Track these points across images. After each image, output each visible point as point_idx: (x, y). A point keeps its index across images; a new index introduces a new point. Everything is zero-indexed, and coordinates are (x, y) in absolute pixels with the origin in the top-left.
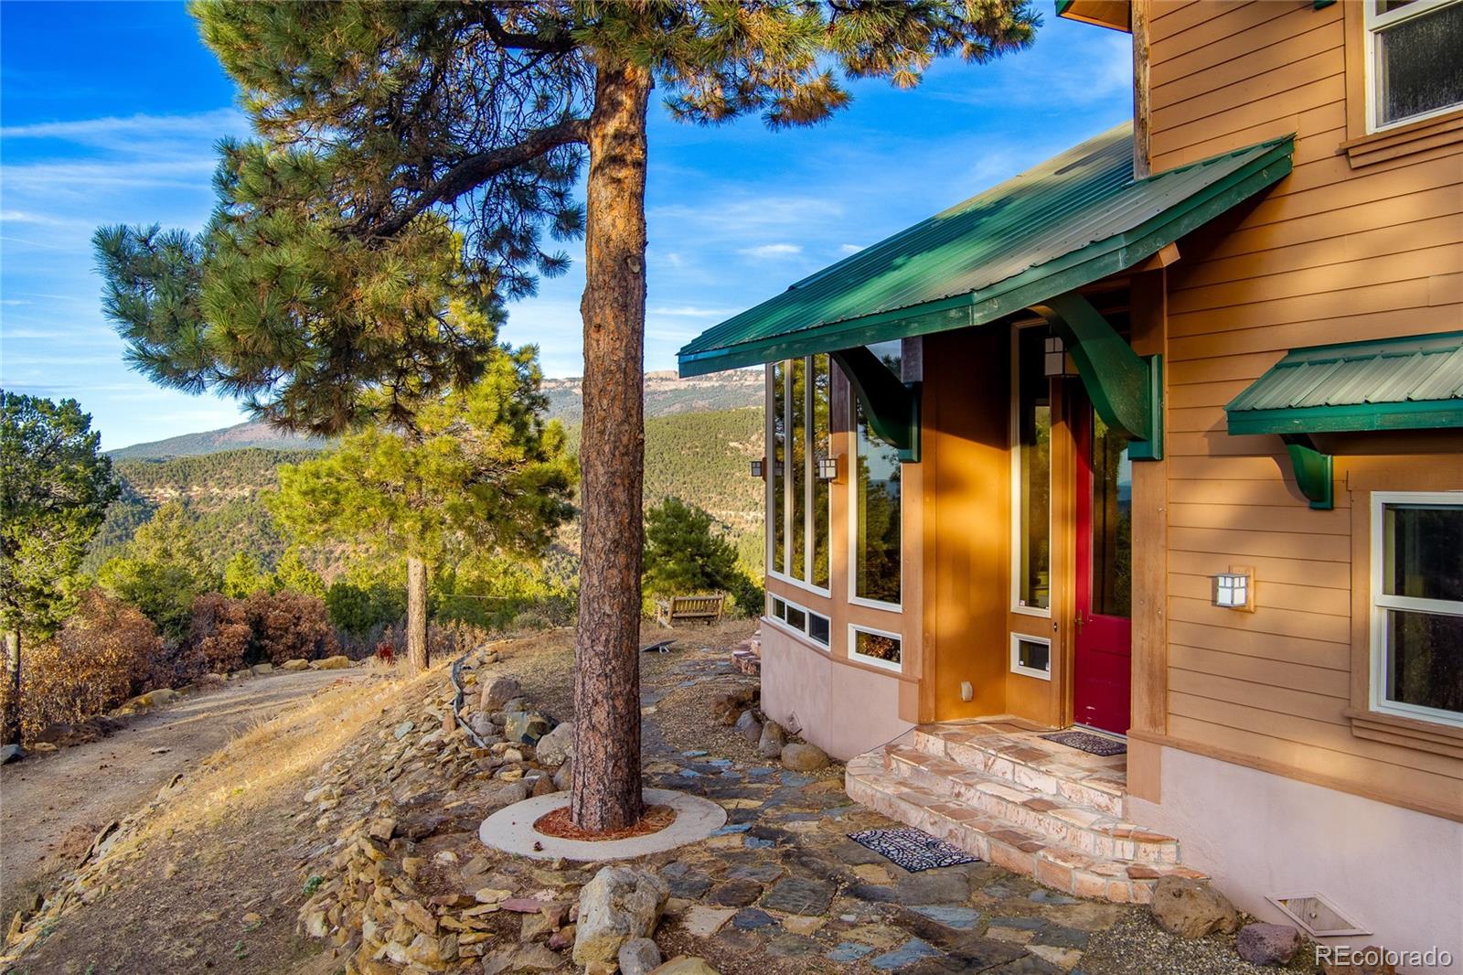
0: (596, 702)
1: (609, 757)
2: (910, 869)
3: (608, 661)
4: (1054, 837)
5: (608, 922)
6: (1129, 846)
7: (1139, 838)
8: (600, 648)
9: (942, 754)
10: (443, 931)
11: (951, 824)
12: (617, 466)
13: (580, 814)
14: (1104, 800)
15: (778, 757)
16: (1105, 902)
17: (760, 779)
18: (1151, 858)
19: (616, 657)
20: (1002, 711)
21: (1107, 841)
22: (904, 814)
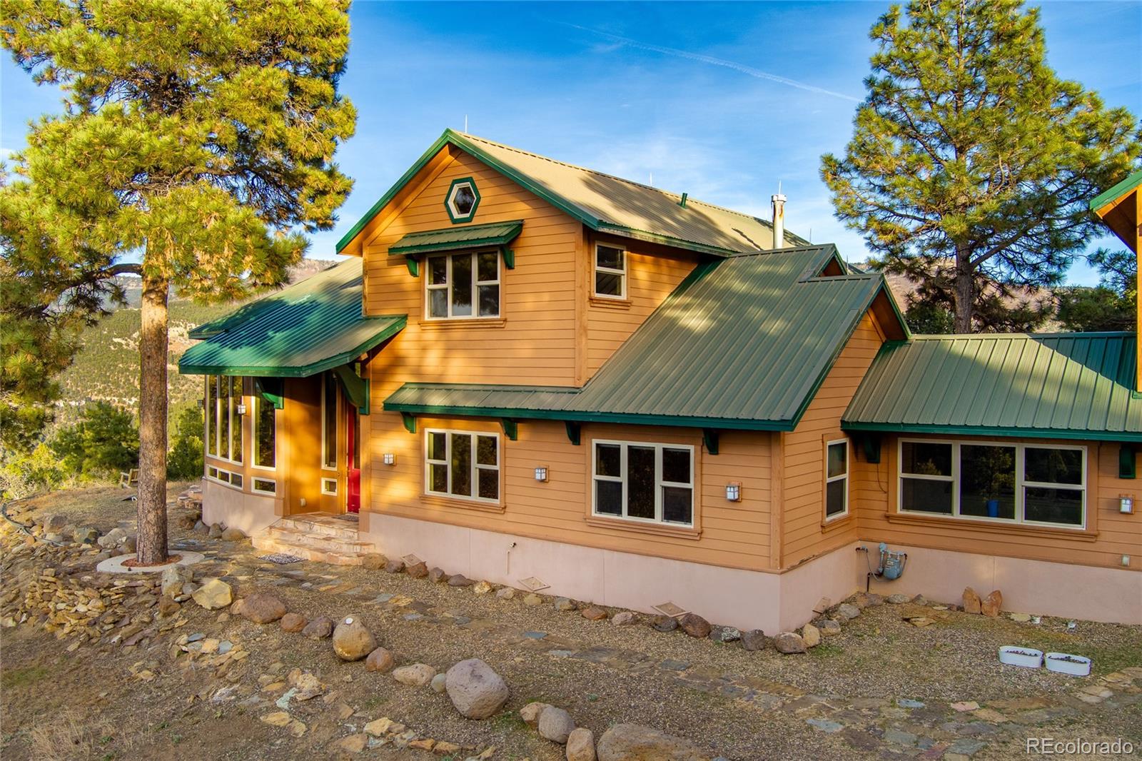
0: (149, 512)
1: (155, 534)
2: (281, 564)
3: (154, 495)
4: (334, 548)
5: (177, 579)
6: (358, 547)
7: (361, 545)
8: (150, 489)
9: (293, 527)
10: (102, 597)
11: (297, 549)
12: (157, 414)
13: (143, 559)
14: (351, 534)
15: (220, 537)
16: (350, 565)
17: (215, 544)
18: (366, 550)
19: (158, 493)
20: (318, 510)
21: (351, 547)
22: (278, 549)
